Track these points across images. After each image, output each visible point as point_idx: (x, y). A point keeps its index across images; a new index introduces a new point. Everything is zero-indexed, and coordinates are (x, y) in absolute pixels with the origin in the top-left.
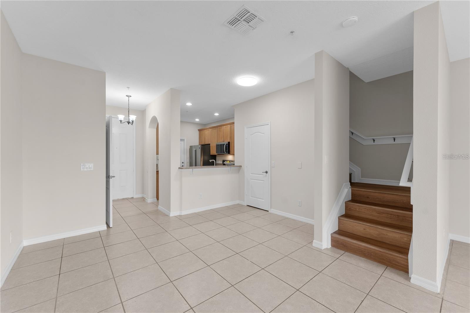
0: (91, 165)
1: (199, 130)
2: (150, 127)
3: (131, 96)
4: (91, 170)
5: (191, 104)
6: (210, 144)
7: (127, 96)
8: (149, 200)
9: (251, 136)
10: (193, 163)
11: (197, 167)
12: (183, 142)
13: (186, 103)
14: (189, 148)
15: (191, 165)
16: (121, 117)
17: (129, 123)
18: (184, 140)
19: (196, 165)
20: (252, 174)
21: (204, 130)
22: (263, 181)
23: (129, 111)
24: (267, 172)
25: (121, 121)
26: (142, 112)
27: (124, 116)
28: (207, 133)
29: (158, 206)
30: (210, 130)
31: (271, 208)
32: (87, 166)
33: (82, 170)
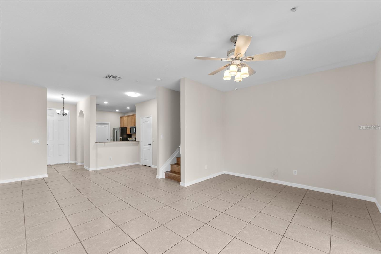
0: (38, 140)
1: (121, 117)
2: (79, 116)
3: (65, 98)
4: (38, 143)
5: (107, 103)
6: (126, 127)
7: (62, 98)
8: (79, 163)
9: (144, 123)
10: (115, 139)
11: (117, 141)
12: (108, 125)
13: (104, 102)
14: (113, 129)
15: (114, 140)
16: (58, 111)
17: (63, 115)
18: (109, 124)
19: (117, 140)
20: (144, 146)
21: (123, 117)
22: (149, 149)
23: (64, 107)
24: (150, 145)
25: (58, 114)
26: (74, 106)
27: (60, 111)
28: (125, 119)
29: (83, 166)
30: (127, 117)
31: (152, 165)
32: (35, 141)
33: (32, 143)
